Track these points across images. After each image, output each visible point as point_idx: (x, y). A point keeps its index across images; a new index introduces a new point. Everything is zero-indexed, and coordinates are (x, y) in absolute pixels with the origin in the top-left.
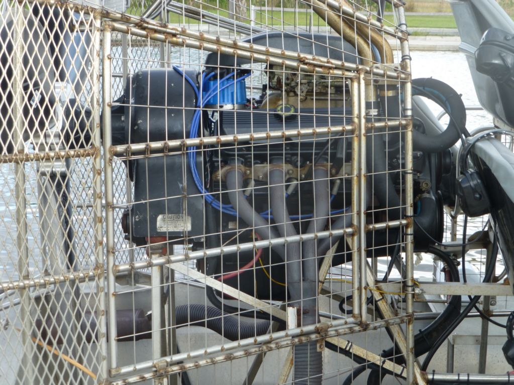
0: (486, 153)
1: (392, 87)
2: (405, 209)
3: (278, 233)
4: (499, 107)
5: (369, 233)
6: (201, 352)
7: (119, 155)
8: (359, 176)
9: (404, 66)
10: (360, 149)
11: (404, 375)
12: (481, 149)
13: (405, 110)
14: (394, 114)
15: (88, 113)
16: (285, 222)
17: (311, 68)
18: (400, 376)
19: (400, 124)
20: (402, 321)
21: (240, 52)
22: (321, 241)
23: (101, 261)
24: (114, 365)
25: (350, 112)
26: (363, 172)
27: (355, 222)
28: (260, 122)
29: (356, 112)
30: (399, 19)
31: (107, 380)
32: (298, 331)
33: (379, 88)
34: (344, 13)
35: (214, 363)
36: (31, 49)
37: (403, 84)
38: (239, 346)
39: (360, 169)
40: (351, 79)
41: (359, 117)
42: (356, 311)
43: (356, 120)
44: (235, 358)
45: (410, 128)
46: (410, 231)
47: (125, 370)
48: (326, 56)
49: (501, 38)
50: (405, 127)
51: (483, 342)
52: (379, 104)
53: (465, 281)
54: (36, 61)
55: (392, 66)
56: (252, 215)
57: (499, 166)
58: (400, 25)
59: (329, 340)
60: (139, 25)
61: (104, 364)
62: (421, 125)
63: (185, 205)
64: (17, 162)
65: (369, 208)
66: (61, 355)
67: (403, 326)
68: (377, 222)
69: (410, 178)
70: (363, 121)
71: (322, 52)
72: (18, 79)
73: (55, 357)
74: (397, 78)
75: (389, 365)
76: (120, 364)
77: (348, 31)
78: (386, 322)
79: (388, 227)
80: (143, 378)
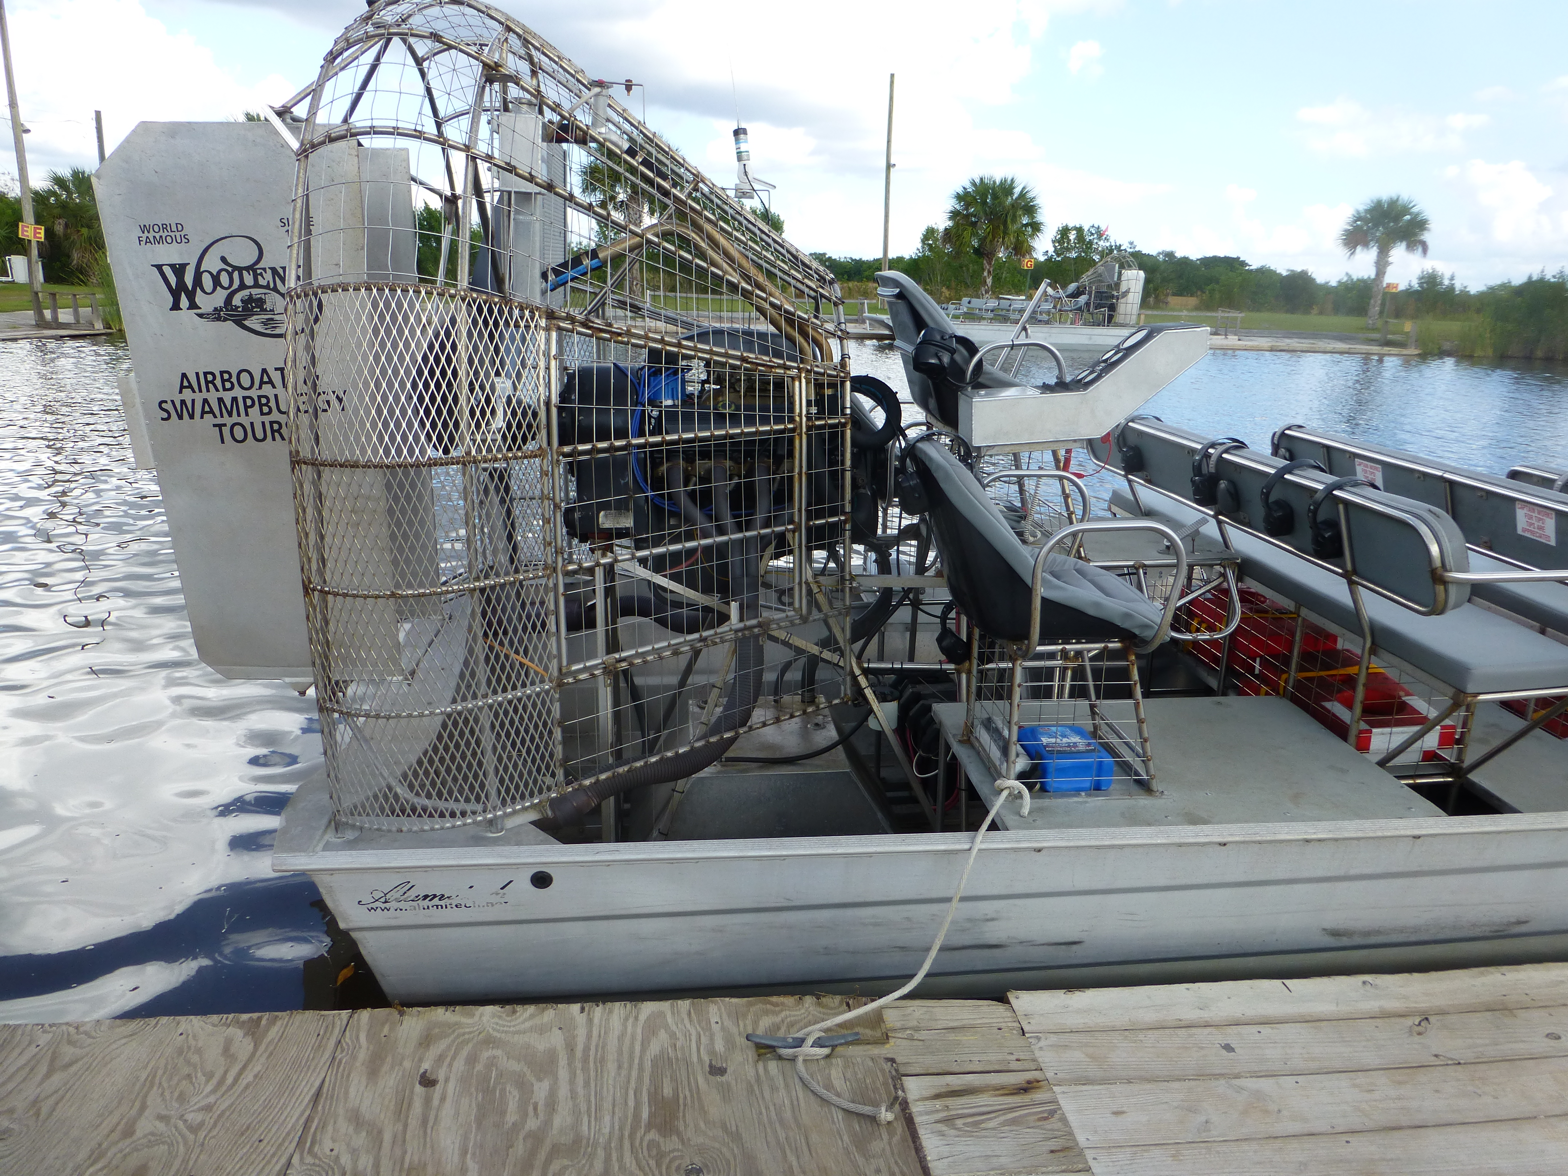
0: (925, 454)
1: (832, 385)
2: (843, 506)
3: (721, 531)
4: (932, 403)
5: (809, 529)
6: (649, 648)
7: (565, 455)
8: (800, 474)
9: (843, 364)
10: (801, 446)
11: (841, 664)
12: (922, 451)
13: (844, 408)
14: (833, 412)
15: (535, 415)
16: (728, 521)
17: (754, 367)
18: (837, 665)
19: (840, 422)
20: (840, 614)
21: (684, 351)
22: (763, 537)
23: (550, 561)
24: (565, 663)
25: (791, 409)
26: (804, 469)
27: (796, 519)
28: (704, 420)
29: (797, 411)
30: (839, 318)
31: (558, 678)
32: (741, 625)
33: (819, 386)
34: (786, 311)
35: (661, 658)
36: (476, 349)
37: (843, 383)
38: (685, 641)
39: (801, 467)
40: (793, 379)
41: (800, 415)
42: (797, 605)
43: (797, 419)
44: (681, 653)
45: (849, 426)
46: (848, 526)
47: (574, 668)
48: (768, 355)
49: (938, 338)
50: (844, 425)
51: (913, 628)
52: (819, 402)
53: (899, 574)
54: (481, 362)
55: (832, 365)
56: (697, 514)
57: (939, 467)
58: (839, 324)
59: (772, 633)
60: (584, 325)
61: (555, 662)
62: (859, 420)
63: (631, 505)
64: (464, 464)
65: (809, 504)
66: (513, 655)
67: (841, 617)
68: (817, 518)
69: (848, 475)
70: (804, 419)
71: (764, 351)
72: (464, 379)
73: (507, 657)
74: (837, 376)
75: (826, 655)
76: (571, 662)
77: (789, 329)
78: (826, 614)
79: (827, 522)
80: (593, 675)
